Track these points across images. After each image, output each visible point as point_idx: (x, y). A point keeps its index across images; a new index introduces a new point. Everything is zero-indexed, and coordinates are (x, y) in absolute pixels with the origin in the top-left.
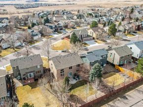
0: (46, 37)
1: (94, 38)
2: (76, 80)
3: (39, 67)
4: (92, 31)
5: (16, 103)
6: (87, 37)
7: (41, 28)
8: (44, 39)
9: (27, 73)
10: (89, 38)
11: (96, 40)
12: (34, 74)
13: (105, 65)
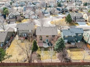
0: (53, 15)
1: (86, 21)
2: (49, 46)
3: (30, 31)
4: (87, 15)
5: (7, 47)
6: (80, 19)
7: (52, 9)
8: (51, 17)
9: (22, 33)
10: (82, 20)
11: (88, 22)
12: (27, 34)
13: (79, 42)
